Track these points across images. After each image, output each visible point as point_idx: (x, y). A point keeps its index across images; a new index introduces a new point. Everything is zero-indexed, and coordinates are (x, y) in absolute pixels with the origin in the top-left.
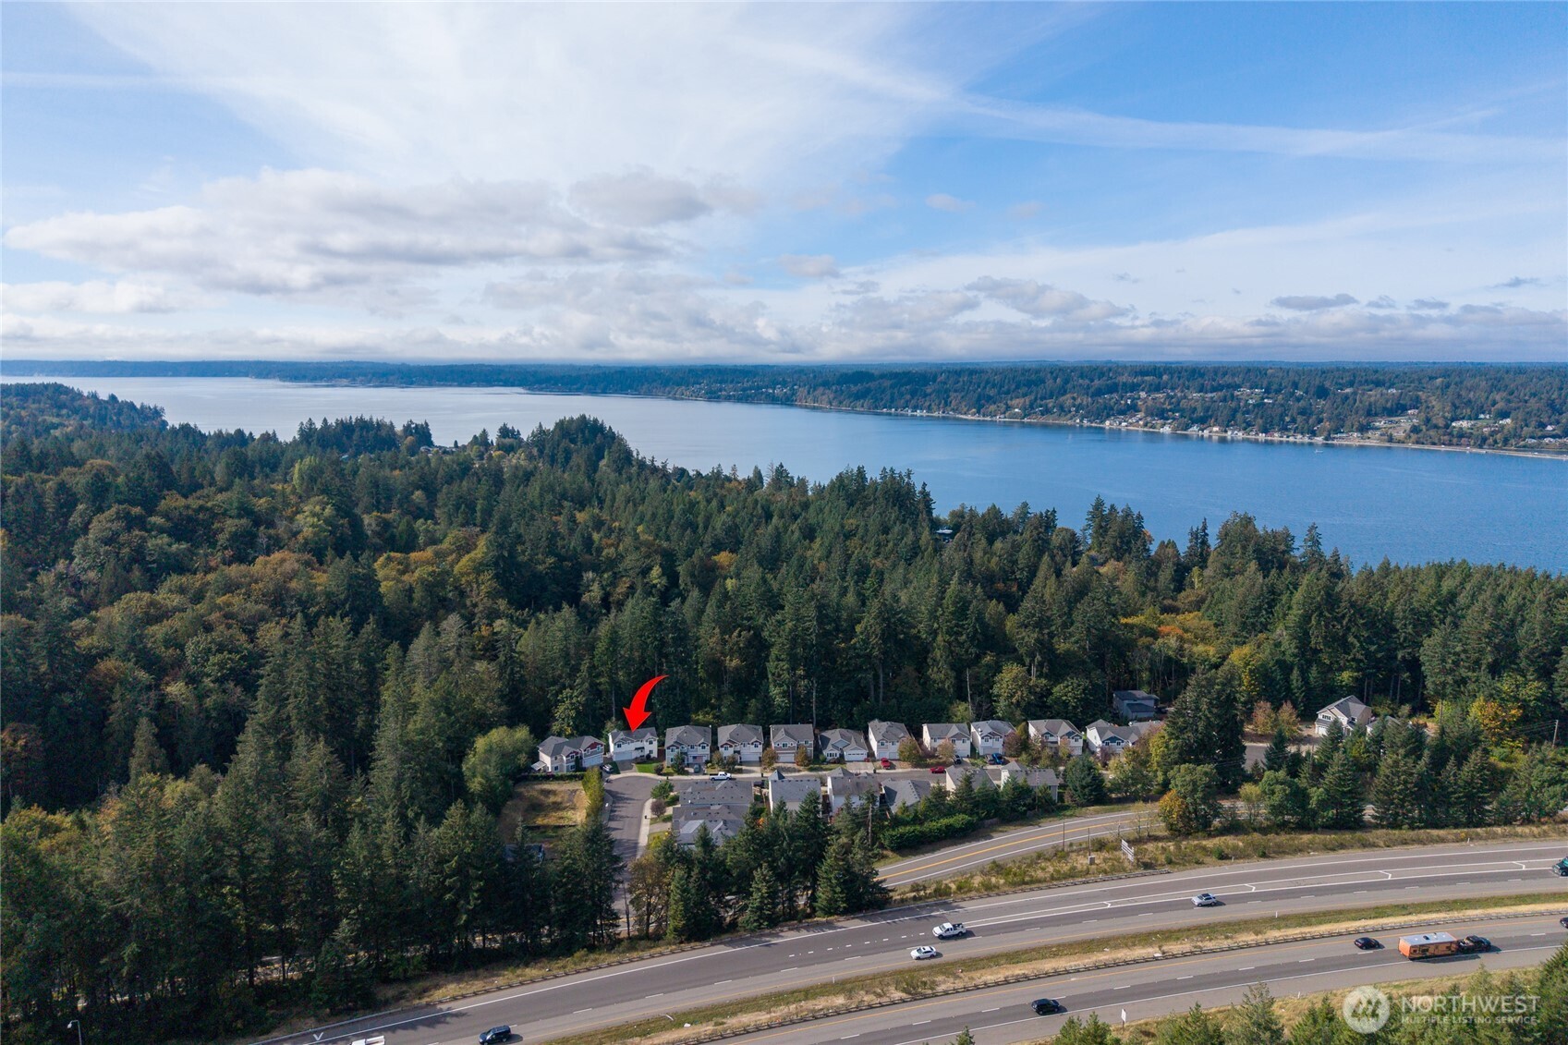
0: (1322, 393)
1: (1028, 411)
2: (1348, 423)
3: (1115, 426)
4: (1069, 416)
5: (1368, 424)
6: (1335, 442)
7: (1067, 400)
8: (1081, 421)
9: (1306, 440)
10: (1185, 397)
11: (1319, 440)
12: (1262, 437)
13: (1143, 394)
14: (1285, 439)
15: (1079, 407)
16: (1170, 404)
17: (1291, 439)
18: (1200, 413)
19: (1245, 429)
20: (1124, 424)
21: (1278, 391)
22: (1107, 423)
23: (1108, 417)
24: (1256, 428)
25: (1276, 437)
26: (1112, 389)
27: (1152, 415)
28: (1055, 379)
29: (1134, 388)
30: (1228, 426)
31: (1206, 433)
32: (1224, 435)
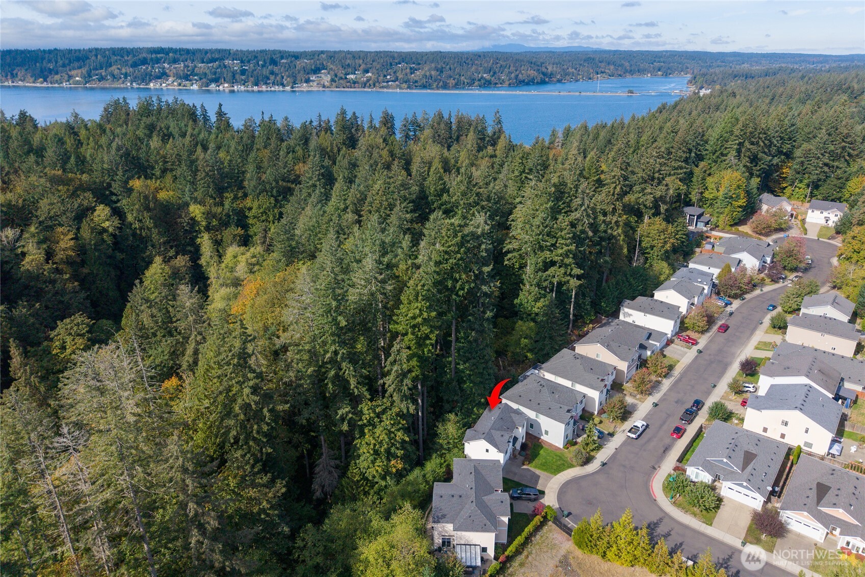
0: (274, 62)
1: (88, 77)
2: (299, 78)
3: (158, 86)
4: (121, 81)
5: (309, 78)
6: (297, 89)
7: (114, 69)
8: (131, 84)
9: (281, 89)
10: (196, 67)
11: (288, 88)
12: (256, 88)
13: (166, 65)
14: (269, 89)
15: (126, 75)
16: (188, 71)
17: (273, 89)
18: (210, 76)
19: (244, 84)
20: (164, 85)
21: (249, 62)
22: (152, 85)
23: (150, 81)
24: (250, 83)
25: (264, 88)
26: (144, 62)
27: (181, 78)
28: (96, 56)
29: (158, 61)
30: (233, 83)
31: (221, 88)
32: (232, 88)
